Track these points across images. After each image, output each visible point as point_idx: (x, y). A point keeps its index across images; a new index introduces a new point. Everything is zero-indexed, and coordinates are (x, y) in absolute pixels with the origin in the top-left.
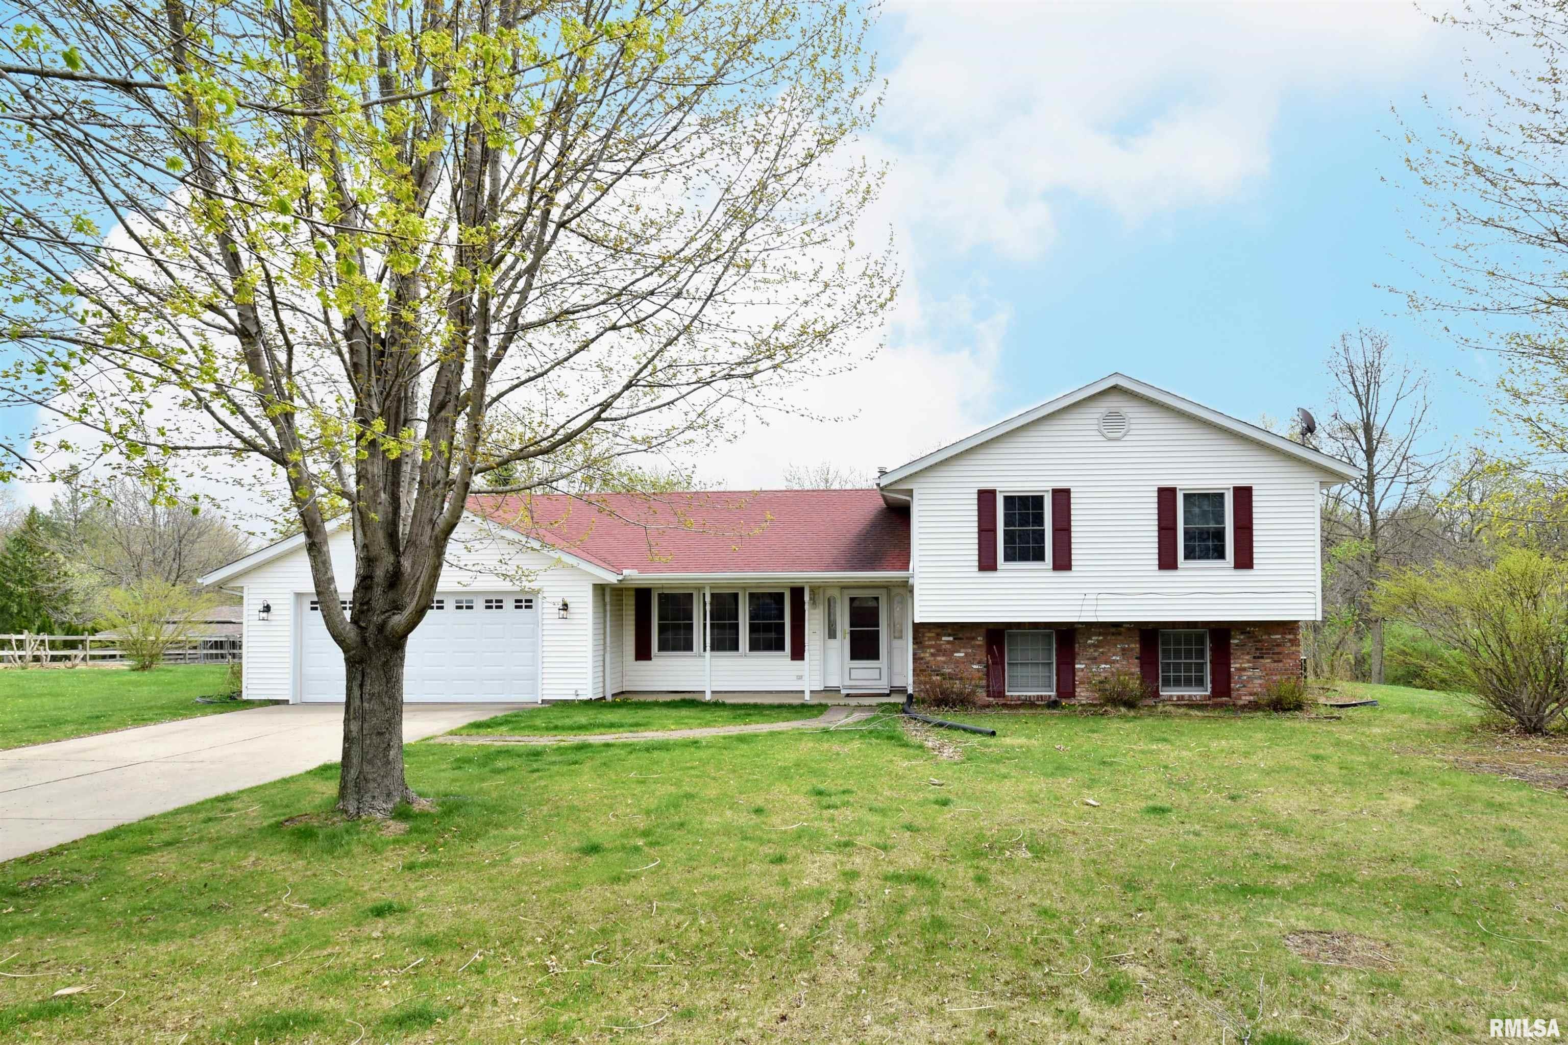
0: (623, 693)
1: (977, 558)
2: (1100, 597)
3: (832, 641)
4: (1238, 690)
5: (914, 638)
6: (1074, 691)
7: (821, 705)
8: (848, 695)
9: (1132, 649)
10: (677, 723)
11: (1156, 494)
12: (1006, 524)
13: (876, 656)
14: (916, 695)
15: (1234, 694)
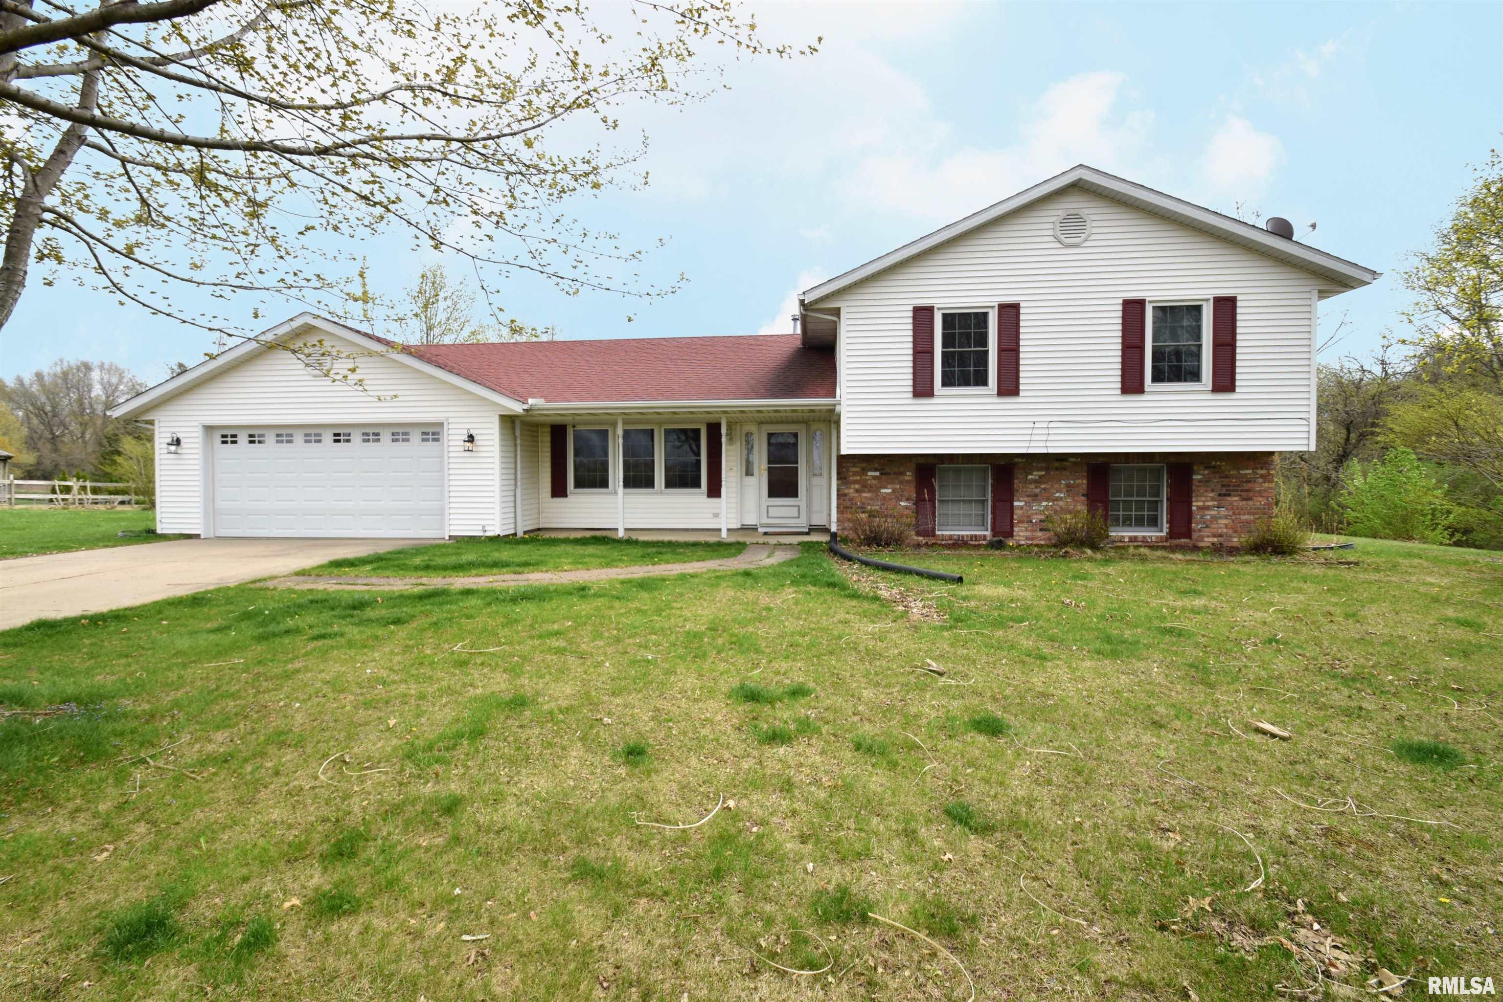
0: (539, 529)
1: (911, 383)
2: (1051, 425)
3: (749, 478)
4: (1200, 531)
5: (838, 474)
6: (1012, 531)
7: (738, 543)
8: (766, 534)
9: (1078, 486)
10: (575, 563)
11: (1120, 308)
12: (945, 345)
13: (795, 495)
14: (840, 533)
15: (1195, 535)
